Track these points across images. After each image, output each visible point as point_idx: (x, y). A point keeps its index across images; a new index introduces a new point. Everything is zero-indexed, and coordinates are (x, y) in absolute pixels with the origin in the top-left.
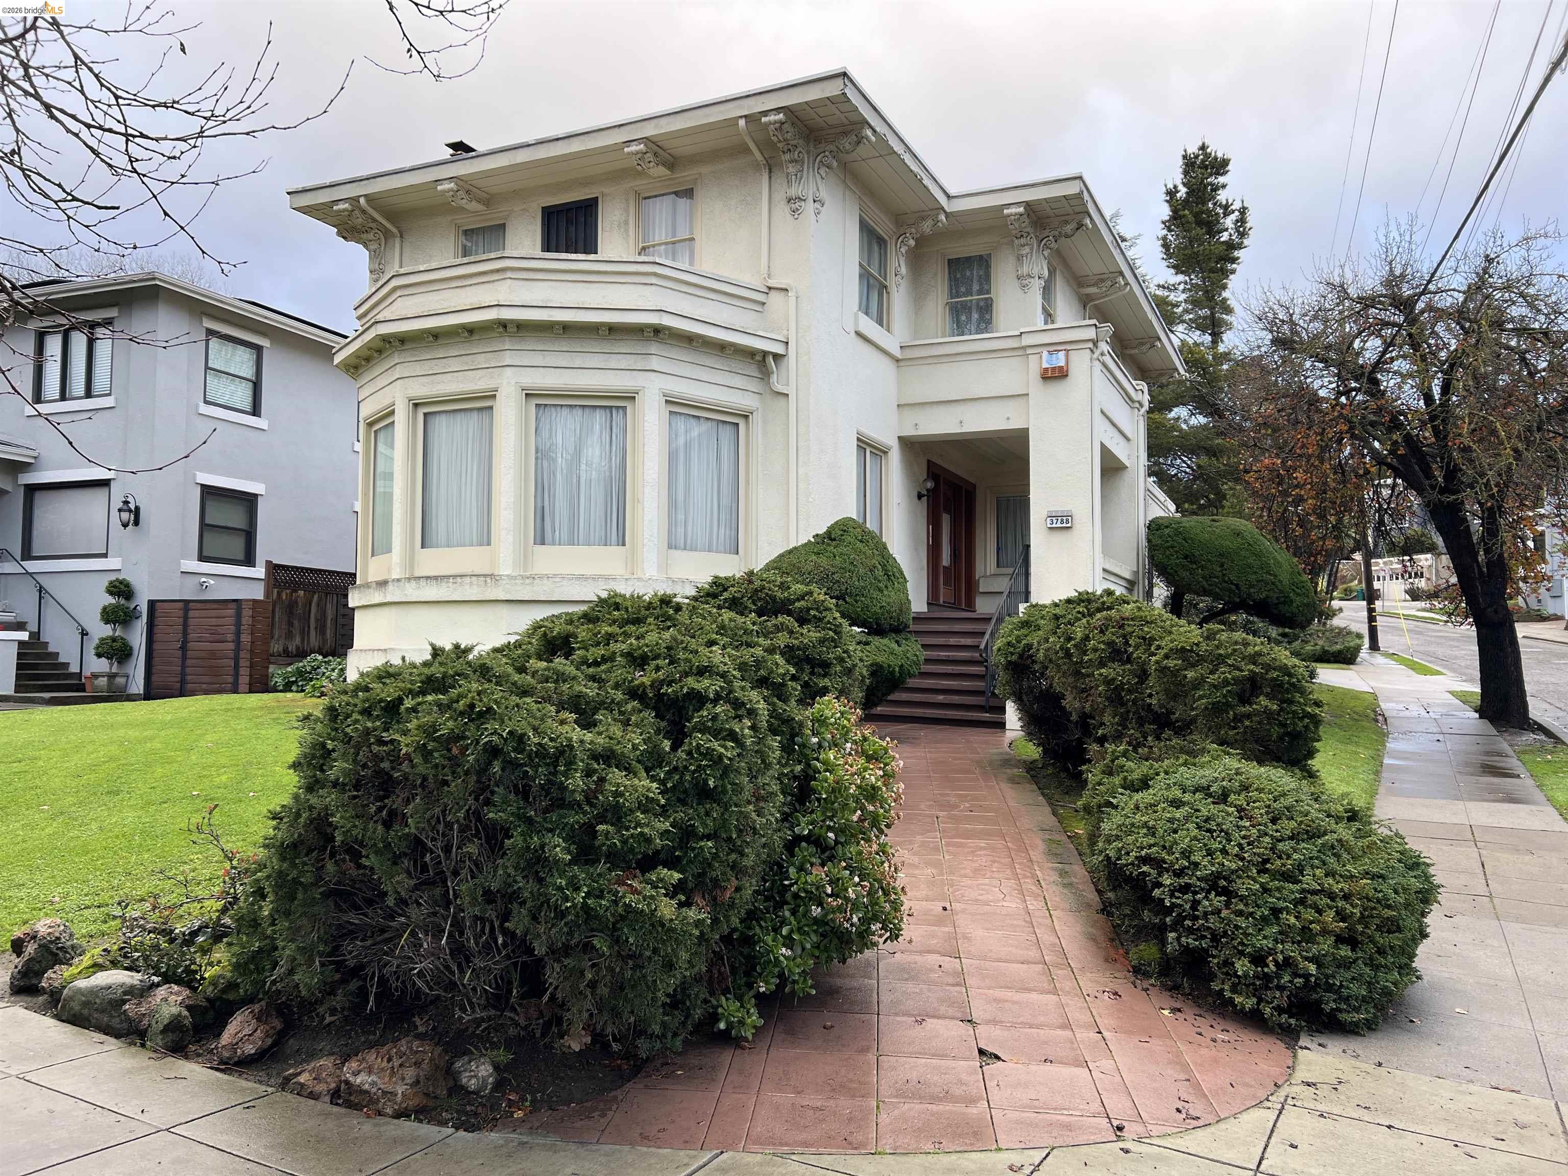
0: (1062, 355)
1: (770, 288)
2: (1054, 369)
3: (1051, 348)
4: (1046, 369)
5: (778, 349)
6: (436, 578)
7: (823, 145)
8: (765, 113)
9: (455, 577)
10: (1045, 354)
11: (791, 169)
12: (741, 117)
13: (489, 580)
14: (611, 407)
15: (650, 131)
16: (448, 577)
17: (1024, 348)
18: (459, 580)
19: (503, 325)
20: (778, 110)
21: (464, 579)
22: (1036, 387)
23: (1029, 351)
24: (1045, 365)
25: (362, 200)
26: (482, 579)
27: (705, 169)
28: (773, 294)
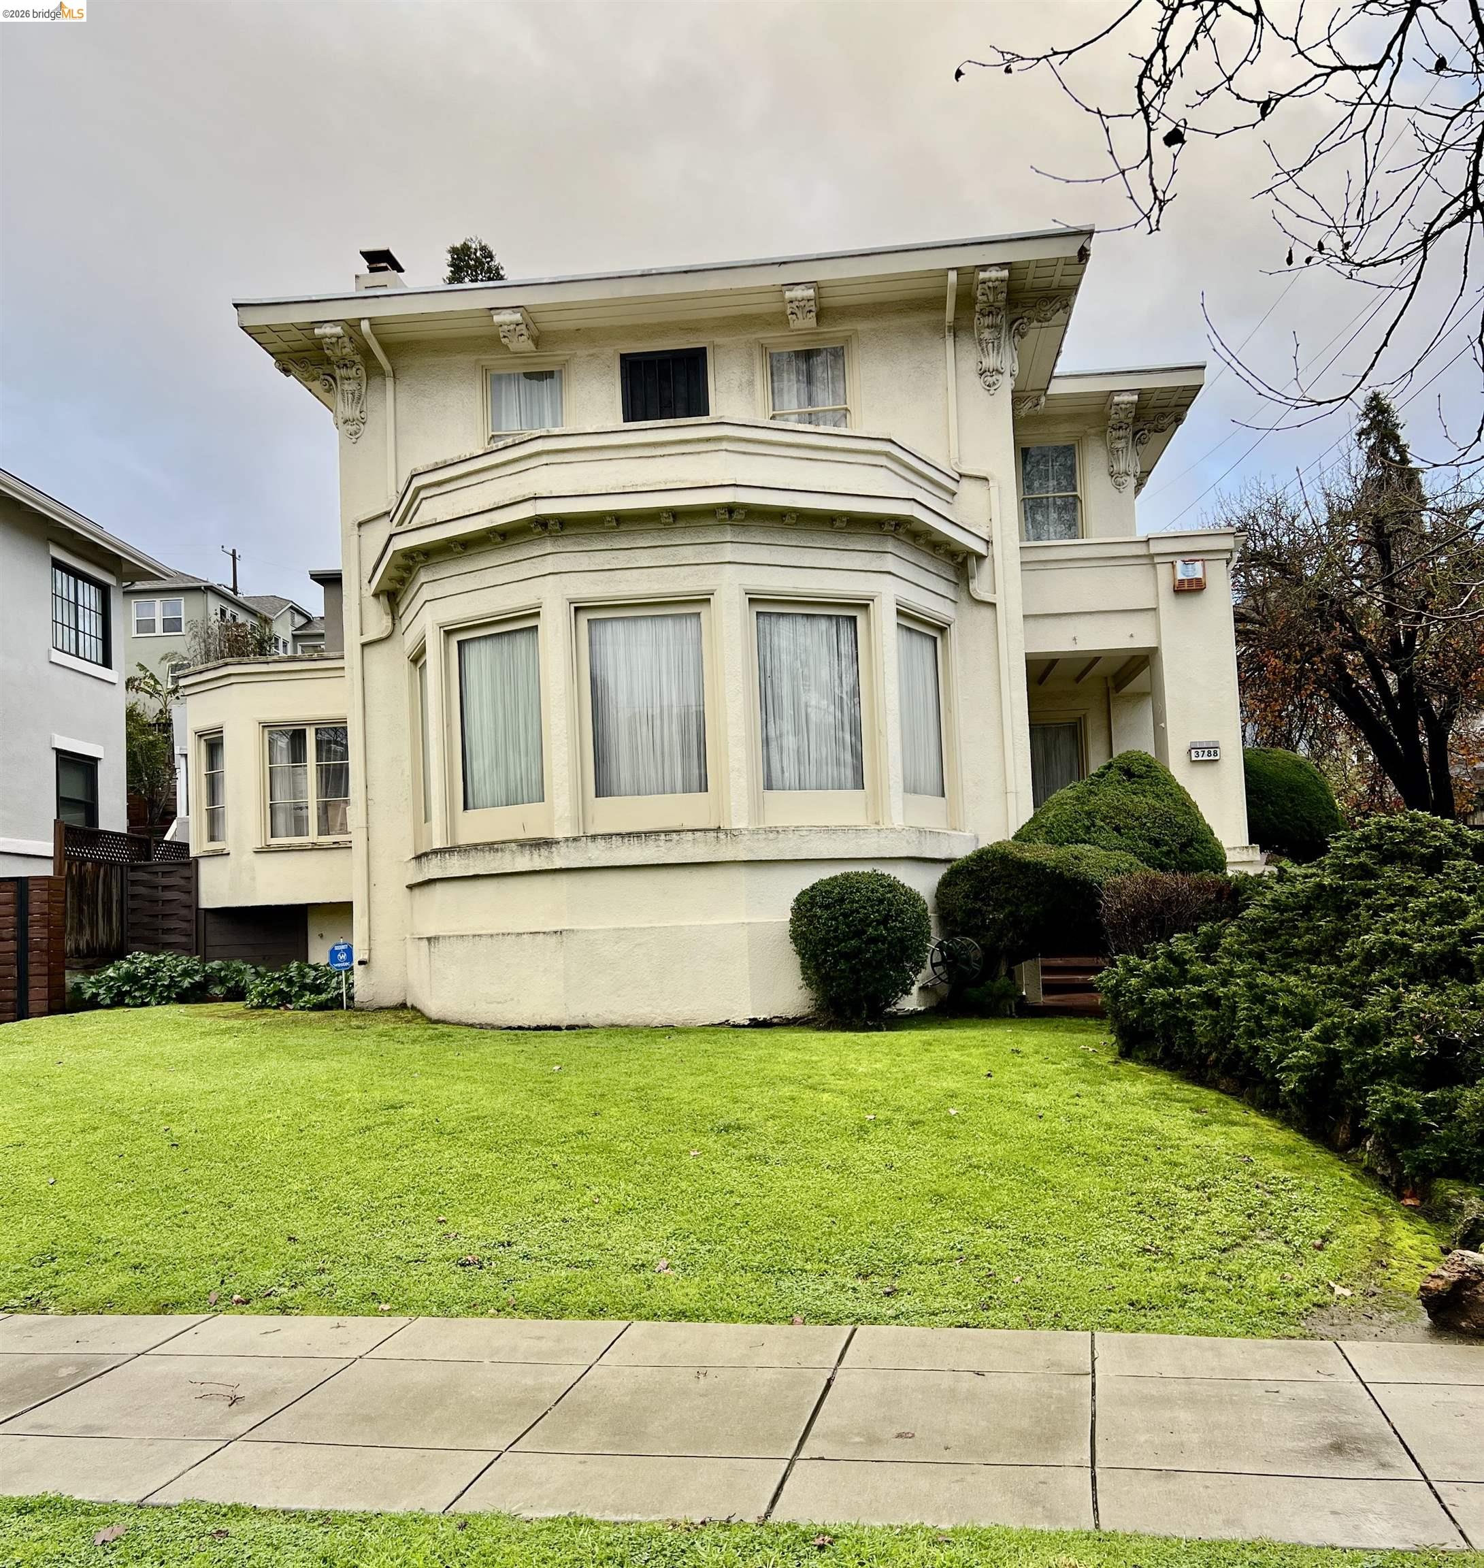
0: (1198, 565)
1: (961, 475)
2: (1190, 581)
3: (1187, 558)
4: (1182, 581)
5: (980, 547)
6: (637, 835)
7: (1020, 310)
8: (984, 268)
9: (667, 832)
10: (1179, 564)
11: (986, 334)
12: (953, 269)
13: (722, 836)
14: (838, 617)
15: (823, 273)
16: (657, 833)
17: (1151, 556)
18: (674, 836)
19: (731, 509)
20: (1002, 266)
21: (683, 835)
22: (1167, 601)
23: (1157, 560)
24: (1180, 576)
25: (365, 326)
26: (713, 834)
27: (862, 326)
28: (964, 481)
